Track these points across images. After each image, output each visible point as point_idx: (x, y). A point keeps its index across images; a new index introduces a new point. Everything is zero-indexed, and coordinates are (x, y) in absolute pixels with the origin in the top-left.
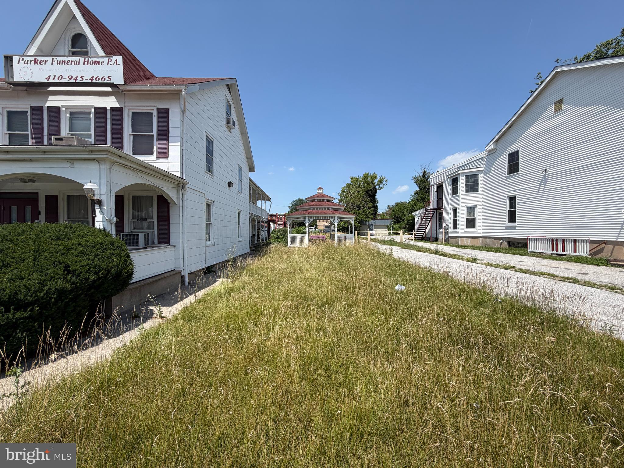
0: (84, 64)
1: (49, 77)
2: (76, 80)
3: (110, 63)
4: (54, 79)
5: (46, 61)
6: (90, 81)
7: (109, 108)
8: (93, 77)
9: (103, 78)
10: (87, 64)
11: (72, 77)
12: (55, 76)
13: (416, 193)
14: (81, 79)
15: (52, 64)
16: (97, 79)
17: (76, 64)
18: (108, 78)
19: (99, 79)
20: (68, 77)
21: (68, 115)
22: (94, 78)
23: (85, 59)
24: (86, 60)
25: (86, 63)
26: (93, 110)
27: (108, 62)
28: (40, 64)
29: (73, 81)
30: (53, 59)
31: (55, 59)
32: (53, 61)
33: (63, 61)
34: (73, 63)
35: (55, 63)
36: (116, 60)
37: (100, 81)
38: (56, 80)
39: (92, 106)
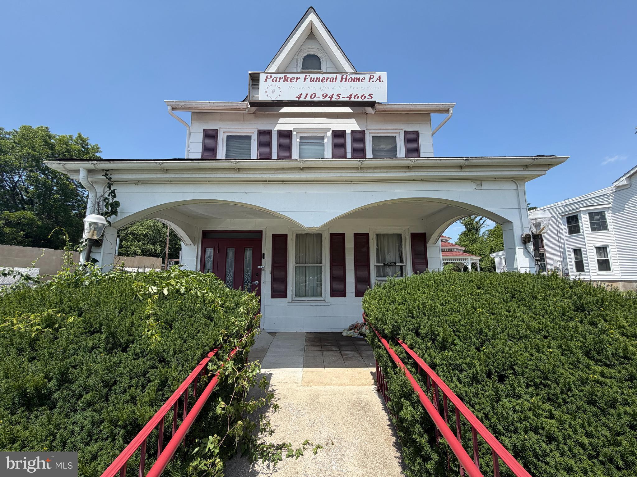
0: (341, 81)
1: (301, 95)
2: (331, 98)
3: (371, 80)
4: (305, 98)
5: (297, 79)
6: (348, 99)
7: (348, 132)
8: (351, 95)
9: (363, 96)
10: (346, 81)
11: (327, 95)
12: (307, 94)
13: (464, 234)
14: (338, 97)
15: (304, 81)
16: (356, 97)
17: (333, 82)
18: (369, 95)
19: (358, 97)
20: (323, 95)
21: (298, 140)
22: (353, 96)
23: (342, 76)
24: (344, 77)
25: (344, 80)
26: (329, 134)
27: (370, 78)
28: (291, 81)
29: (327, 99)
30: (306, 76)
31: (307, 77)
32: (305, 78)
33: (317, 79)
34: (329, 80)
35: (308, 81)
36: (380, 77)
37: (360, 99)
38: (308, 99)
39: (328, 130)
